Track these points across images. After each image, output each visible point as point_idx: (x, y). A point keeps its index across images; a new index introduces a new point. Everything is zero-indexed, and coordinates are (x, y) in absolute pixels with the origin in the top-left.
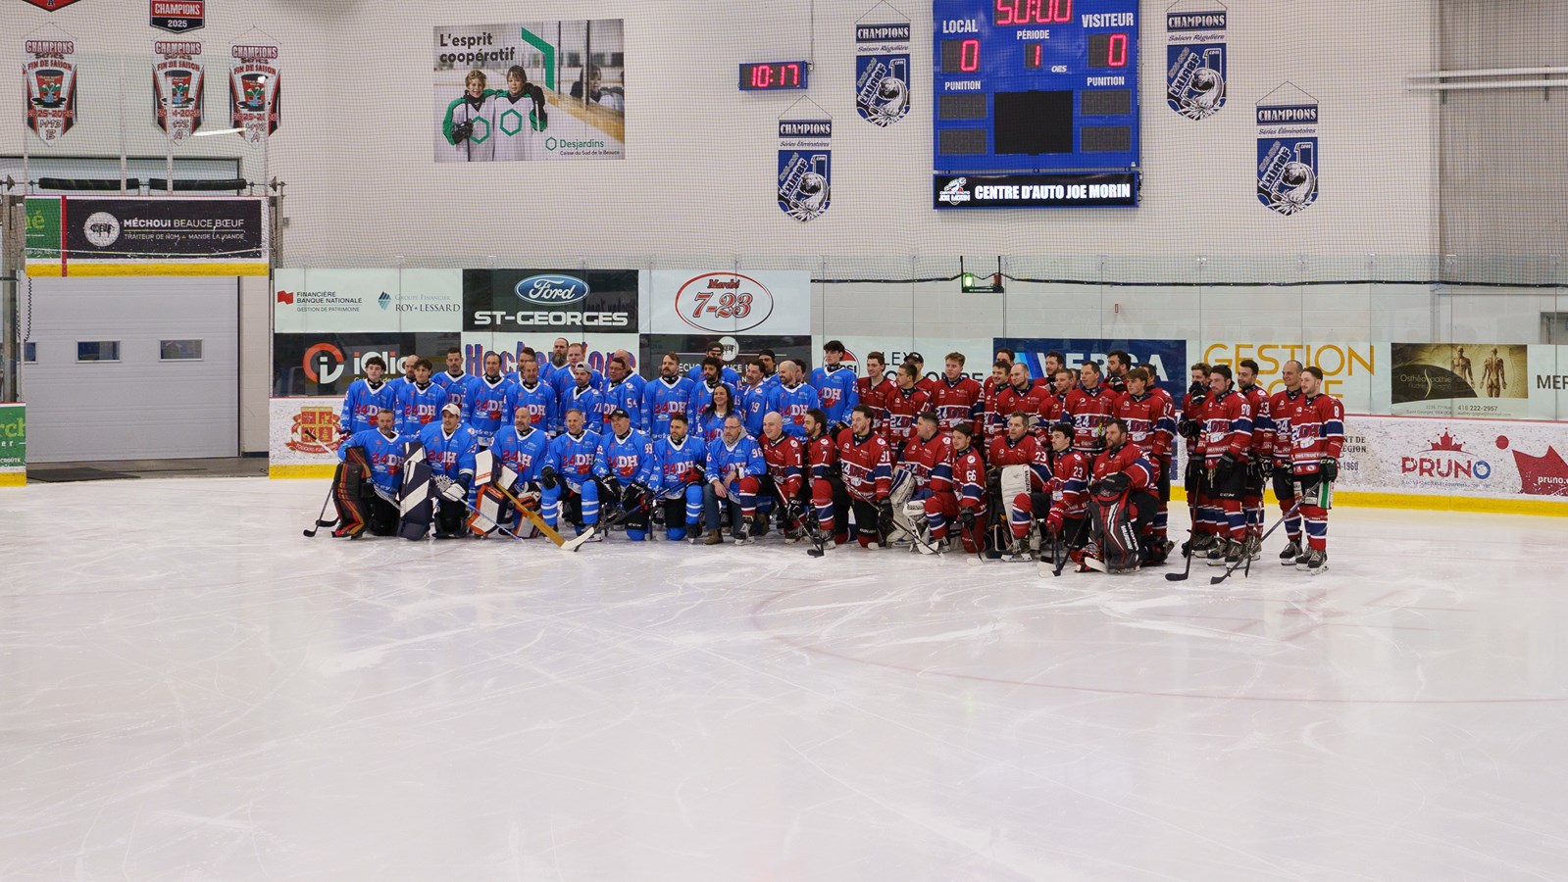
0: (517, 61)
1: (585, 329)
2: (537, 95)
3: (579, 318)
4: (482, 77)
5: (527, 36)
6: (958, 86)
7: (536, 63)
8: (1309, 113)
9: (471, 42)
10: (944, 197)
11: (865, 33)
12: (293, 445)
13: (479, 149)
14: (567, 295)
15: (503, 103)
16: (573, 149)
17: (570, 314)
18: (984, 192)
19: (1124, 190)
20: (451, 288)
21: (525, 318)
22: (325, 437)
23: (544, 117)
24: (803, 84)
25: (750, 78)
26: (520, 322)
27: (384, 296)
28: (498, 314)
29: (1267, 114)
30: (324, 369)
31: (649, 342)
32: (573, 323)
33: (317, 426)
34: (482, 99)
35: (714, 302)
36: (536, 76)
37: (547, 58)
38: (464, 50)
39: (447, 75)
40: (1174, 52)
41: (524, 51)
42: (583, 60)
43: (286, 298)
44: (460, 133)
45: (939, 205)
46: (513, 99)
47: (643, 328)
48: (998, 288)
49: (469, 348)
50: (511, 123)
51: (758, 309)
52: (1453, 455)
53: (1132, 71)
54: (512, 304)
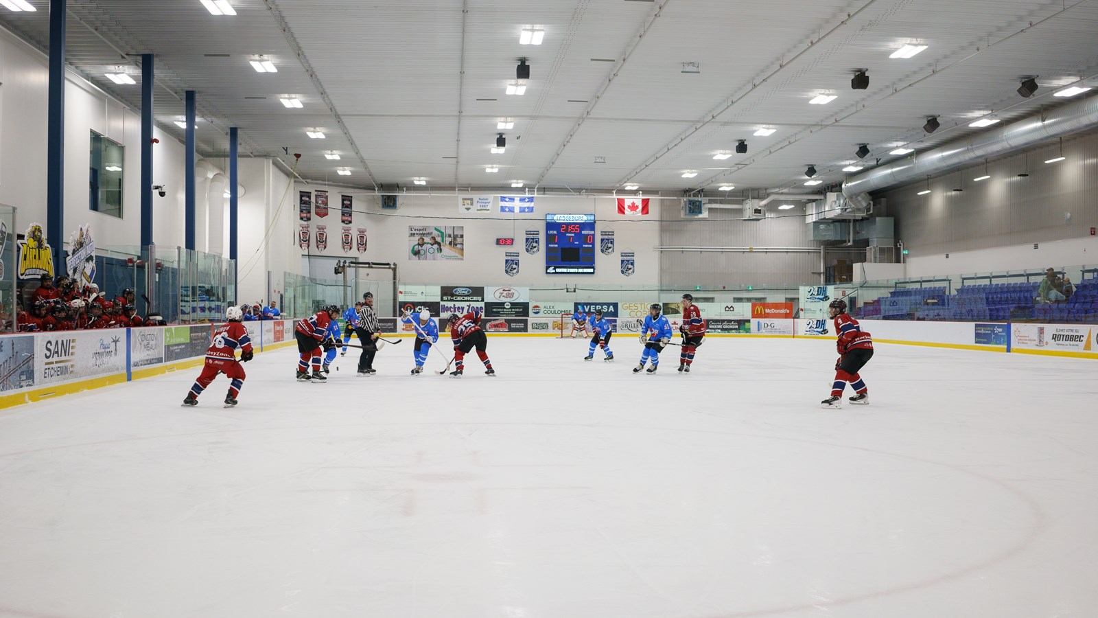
0: (433, 235)
1: (470, 301)
2: (439, 244)
3: (469, 298)
4: (423, 239)
5: (436, 229)
6: (552, 246)
7: (439, 236)
8: (632, 254)
9: (420, 230)
10: (548, 271)
11: (528, 232)
12: (403, 329)
13: (422, 257)
14: (466, 293)
15: (429, 246)
16: (449, 258)
17: (467, 297)
18: (558, 270)
19: (591, 270)
20: (438, 291)
21: (455, 298)
22: (410, 327)
23: (441, 250)
24: (512, 244)
25: (499, 242)
27: (422, 293)
28: (449, 297)
29: (623, 254)
30: (409, 310)
31: (486, 304)
32: (468, 300)
34: (423, 244)
35: (504, 294)
36: (439, 239)
37: (442, 235)
38: (418, 232)
39: (412, 238)
40: (602, 240)
41: (435, 233)
42: (452, 236)
43: (401, 293)
44: (416, 253)
45: (547, 273)
46: (432, 245)
47: (485, 301)
48: (575, 291)
49: (442, 305)
50: (431, 251)
51: (515, 296)
52: (676, 326)
53: (593, 244)
54: (452, 295)
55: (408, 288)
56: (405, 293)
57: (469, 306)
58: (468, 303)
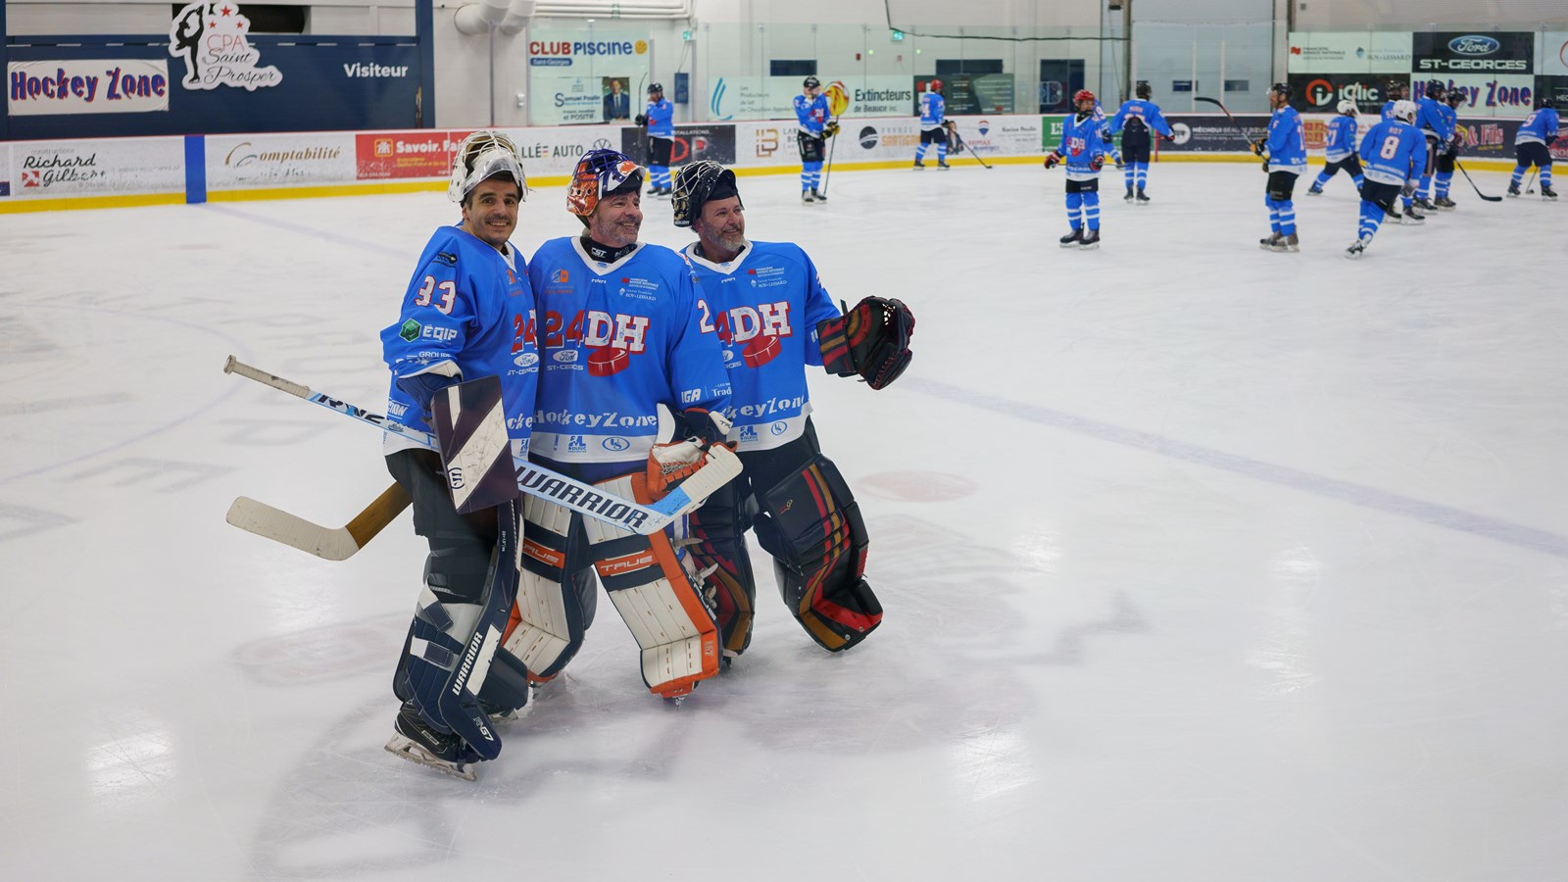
1: (1495, 71)
3: (1492, 64)
14: (1484, 49)
17: (1486, 61)
20: (1404, 44)
21: (1454, 64)
22: (1319, 139)
26: (1451, 66)
27: (1360, 50)
28: (1436, 62)
30: (1319, 96)
31: (1538, 78)
32: (1488, 68)
33: (1313, 132)
43: (1296, 51)
47: (1537, 70)
49: (1416, 83)
54: (1446, 55)
55: (1318, 39)
56: (1309, 51)
57: (1492, 86)
58: (1490, 78)
